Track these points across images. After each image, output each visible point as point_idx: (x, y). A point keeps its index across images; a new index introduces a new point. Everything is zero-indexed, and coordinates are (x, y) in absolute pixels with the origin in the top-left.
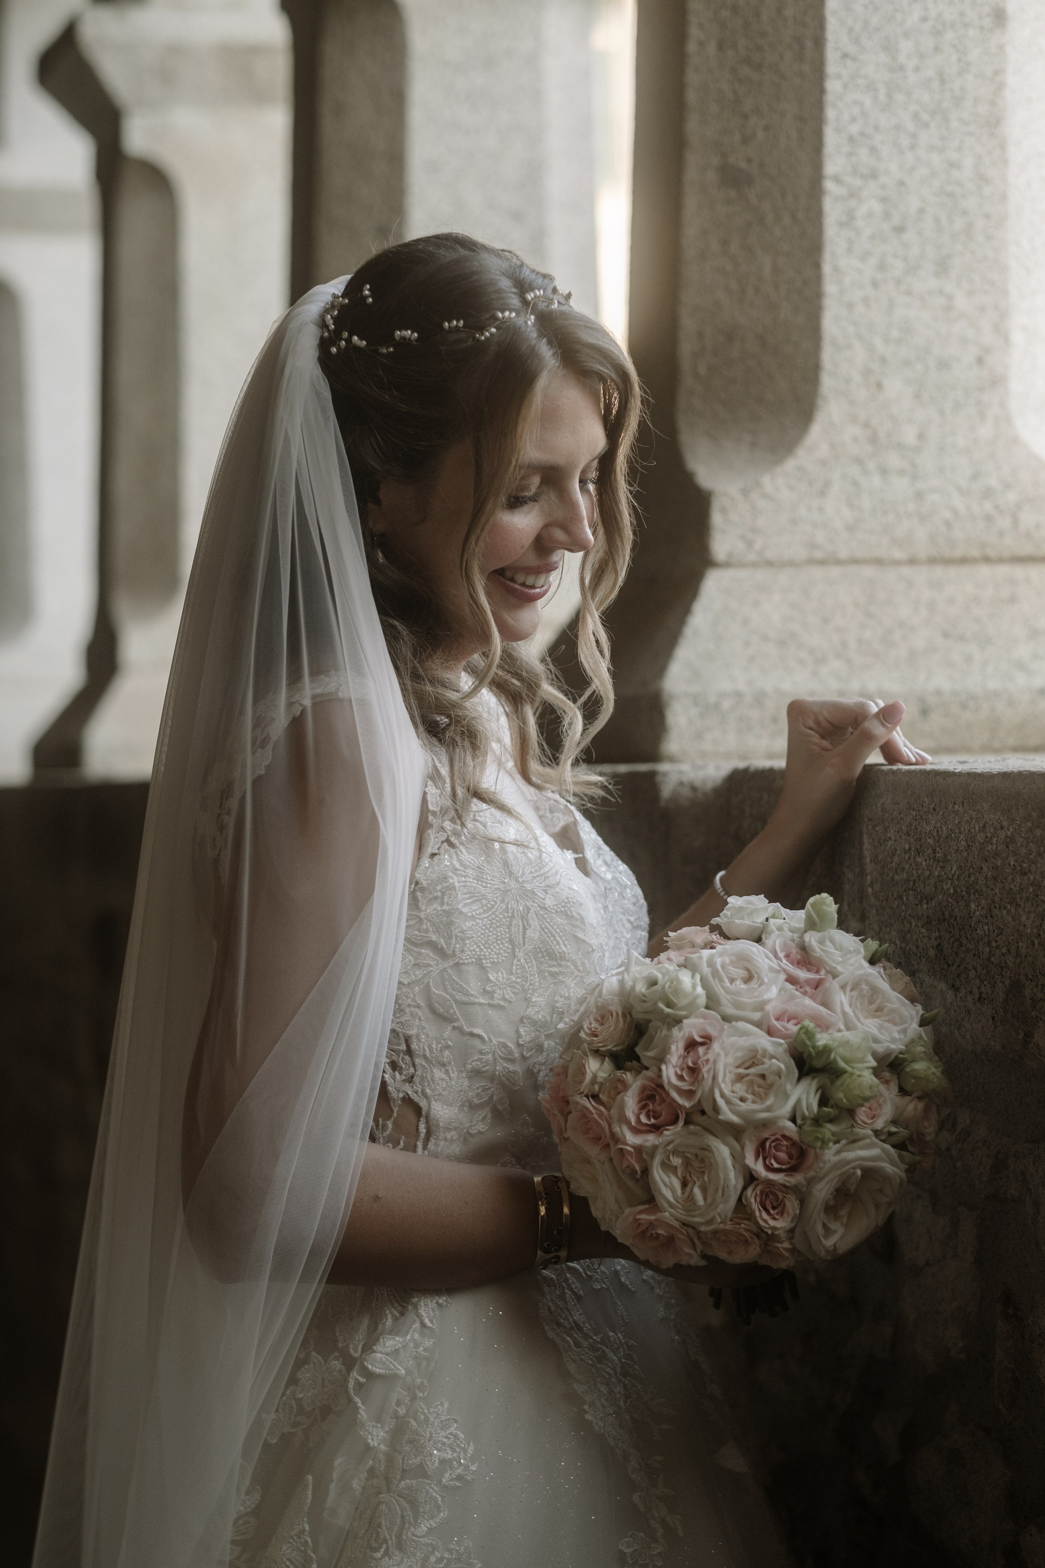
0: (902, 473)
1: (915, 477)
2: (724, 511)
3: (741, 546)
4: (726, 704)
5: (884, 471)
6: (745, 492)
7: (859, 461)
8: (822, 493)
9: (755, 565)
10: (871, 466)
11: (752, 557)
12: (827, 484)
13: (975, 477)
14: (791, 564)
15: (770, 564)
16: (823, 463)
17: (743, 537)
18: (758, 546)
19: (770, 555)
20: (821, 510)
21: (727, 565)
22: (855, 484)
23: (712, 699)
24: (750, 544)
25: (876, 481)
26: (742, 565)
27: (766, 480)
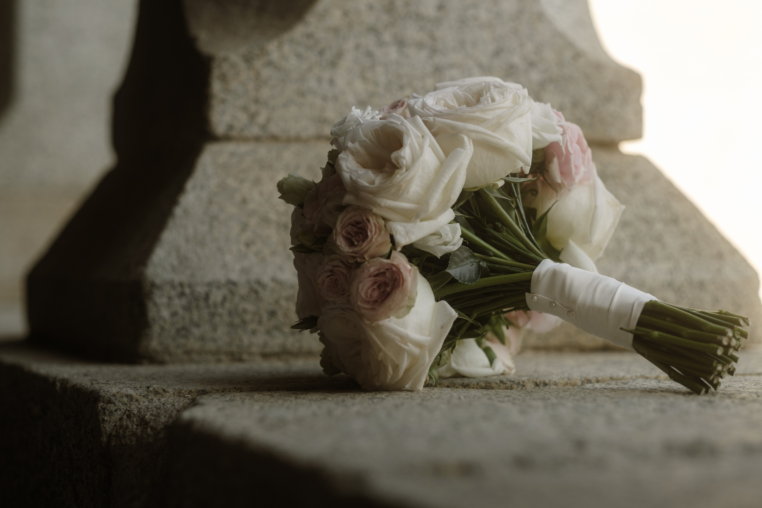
0: (420, 45)
1: (434, 51)
2: (223, 78)
3: (243, 118)
4: (217, 296)
5: (401, 43)
6: (248, 59)
7: (373, 30)
8: (333, 64)
9: (257, 139)
10: (387, 37)
11: (255, 131)
12: (339, 55)
13: (497, 53)
14: (298, 139)
15: (275, 138)
16: (336, 31)
17: (245, 109)
18: (261, 119)
19: (274, 129)
20: (331, 82)
21: (227, 138)
22: (370, 54)
23: (201, 290)
24: (253, 117)
25: (393, 53)
26: (245, 140)
27: (272, 47)
